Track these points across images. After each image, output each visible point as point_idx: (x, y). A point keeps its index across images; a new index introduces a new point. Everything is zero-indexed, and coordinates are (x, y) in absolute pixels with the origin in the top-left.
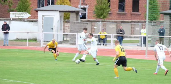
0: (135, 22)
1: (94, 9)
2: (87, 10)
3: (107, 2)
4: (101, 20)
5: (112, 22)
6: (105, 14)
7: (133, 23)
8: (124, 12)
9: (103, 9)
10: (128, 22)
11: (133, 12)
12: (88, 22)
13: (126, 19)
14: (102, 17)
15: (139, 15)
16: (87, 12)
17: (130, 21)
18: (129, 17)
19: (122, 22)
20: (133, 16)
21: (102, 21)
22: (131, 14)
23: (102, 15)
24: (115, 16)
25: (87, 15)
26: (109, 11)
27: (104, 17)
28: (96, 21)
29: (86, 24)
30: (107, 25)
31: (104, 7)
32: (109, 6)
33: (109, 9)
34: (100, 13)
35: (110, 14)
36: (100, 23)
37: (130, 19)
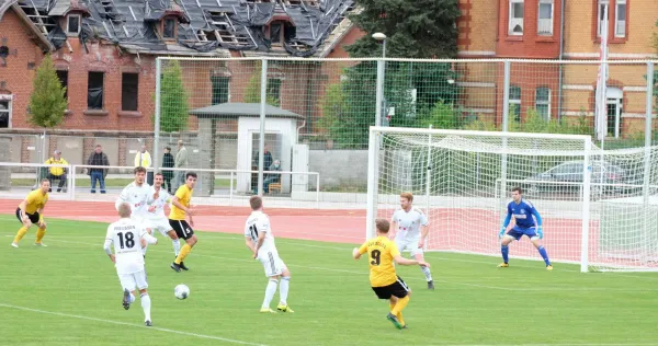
0: (128, 135)
1: (28, 103)
2: (10, 105)
3: (59, 85)
4: (44, 130)
5: (72, 134)
6: (54, 116)
7: (123, 138)
8: (101, 111)
9: (49, 104)
10: (112, 135)
11: (123, 109)
12: (12, 136)
13: (105, 128)
14: (46, 123)
15: (137, 117)
16: (10, 110)
17: (116, 131)
18: (115, 124)
19: (97, 134)
20: (123, 120)
21: (48, 133)
22: (119, 116)
23: (47, 116)
24: (78, 120)
25: (10, 116)
26: (63, 109)
27: (53, 123)
28: (32, 133)
29: (8, 141)
30: (59, 143)
31: (53, 97)
32: (66, 95)
33: (64, 104)
34: (42, 111)
35: (66, 114)
36: (43, 137)
37: (115, 129)
